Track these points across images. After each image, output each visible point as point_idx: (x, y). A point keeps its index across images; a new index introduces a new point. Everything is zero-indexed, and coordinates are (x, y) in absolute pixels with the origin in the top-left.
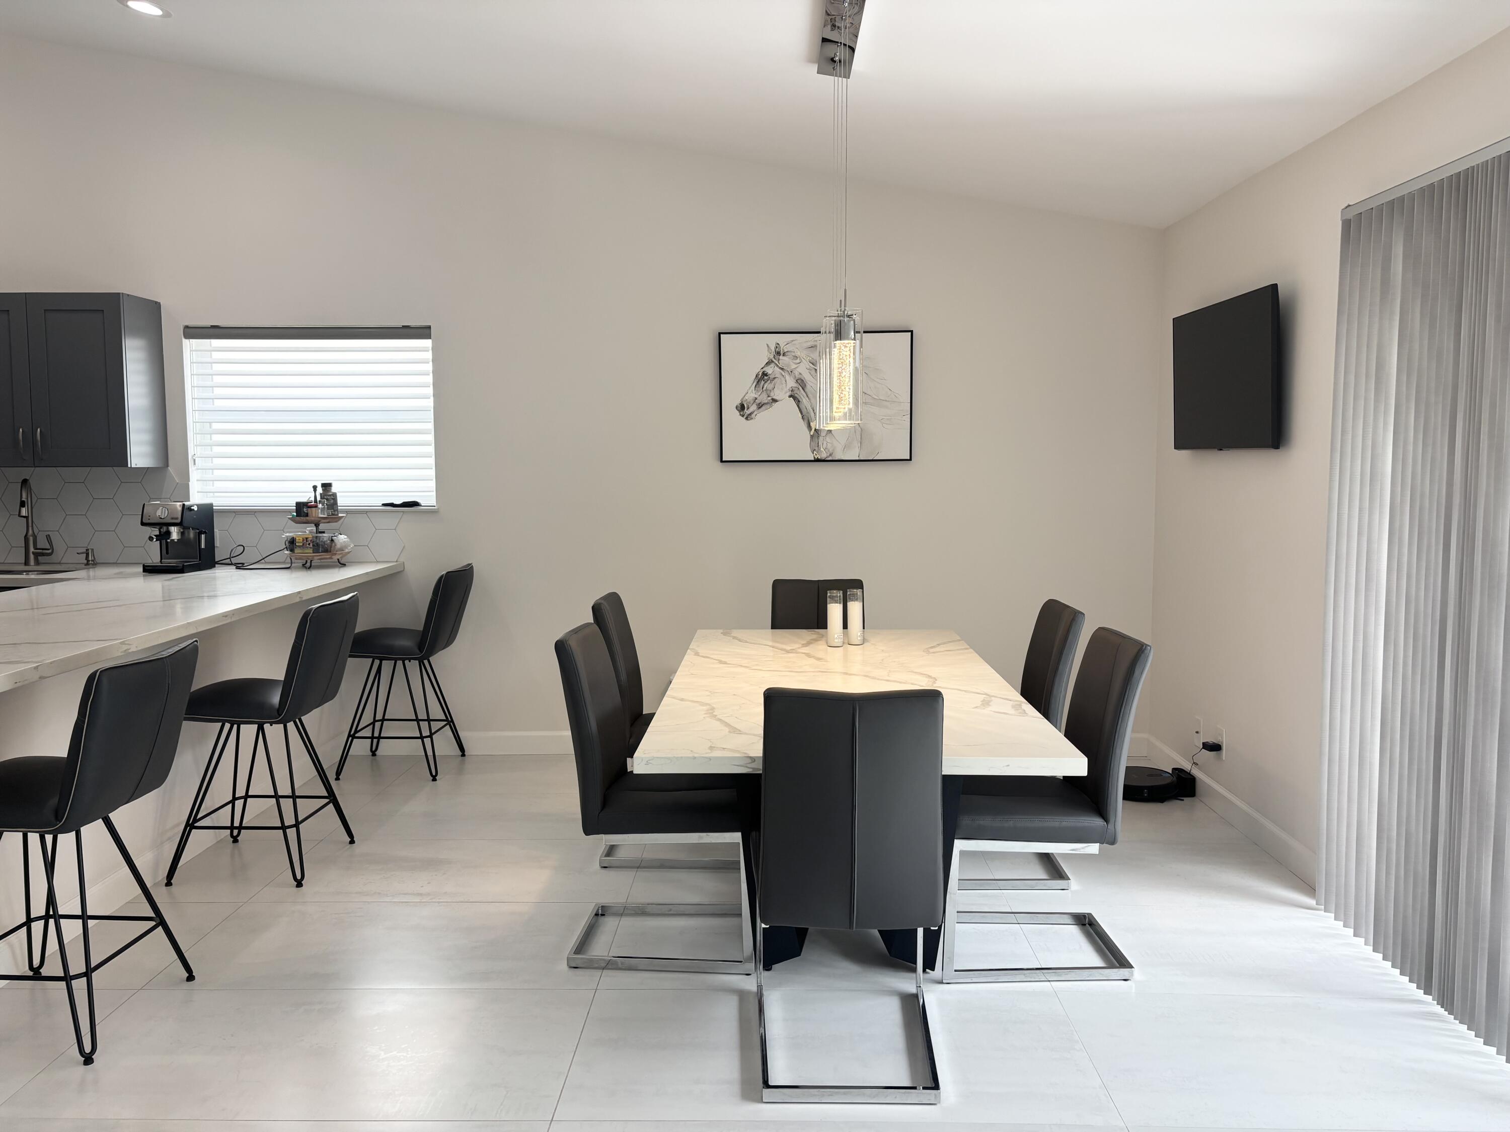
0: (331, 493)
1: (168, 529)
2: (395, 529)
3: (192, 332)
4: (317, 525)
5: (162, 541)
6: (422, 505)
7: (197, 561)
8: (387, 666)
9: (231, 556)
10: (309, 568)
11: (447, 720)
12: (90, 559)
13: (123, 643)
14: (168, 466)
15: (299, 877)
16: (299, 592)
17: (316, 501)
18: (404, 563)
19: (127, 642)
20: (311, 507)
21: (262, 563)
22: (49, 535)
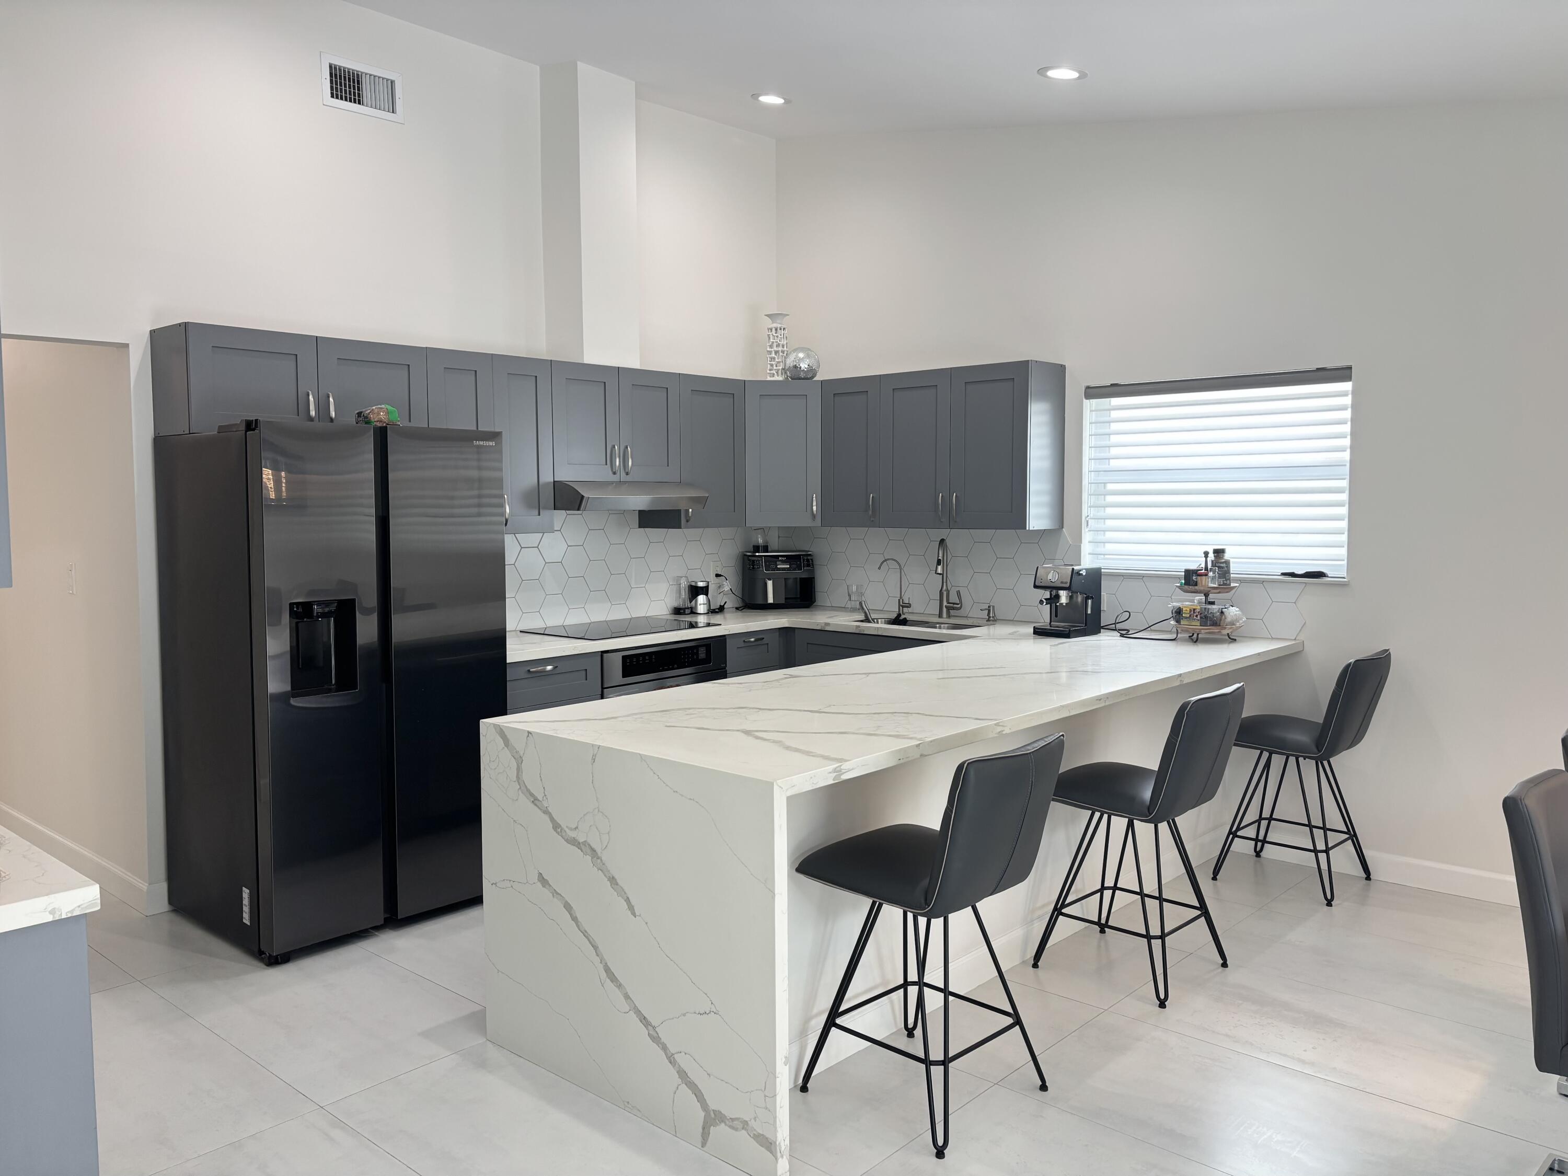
0: (1223, 561)
1: (1058, 592)
2: (1295, 603)
3: (1092, 392)
4: (1206, 595)
5: (1052, 605)
6: (1329, 576)
7: (1082, 626)
8: (1277, 761)
9: (1117, 621)
10: (1195, 642)
11: (1348, 833)
12: (991, 615)
13: (997, 725)
14: (1063, 528)
15: (1162, 996)
16: (1180, 675)
17: (1206, 569)
18: (1303, 642)
19: (1000, 724)
20: (1201, 575)
21: (1149, 630)
22: (959, 591)
